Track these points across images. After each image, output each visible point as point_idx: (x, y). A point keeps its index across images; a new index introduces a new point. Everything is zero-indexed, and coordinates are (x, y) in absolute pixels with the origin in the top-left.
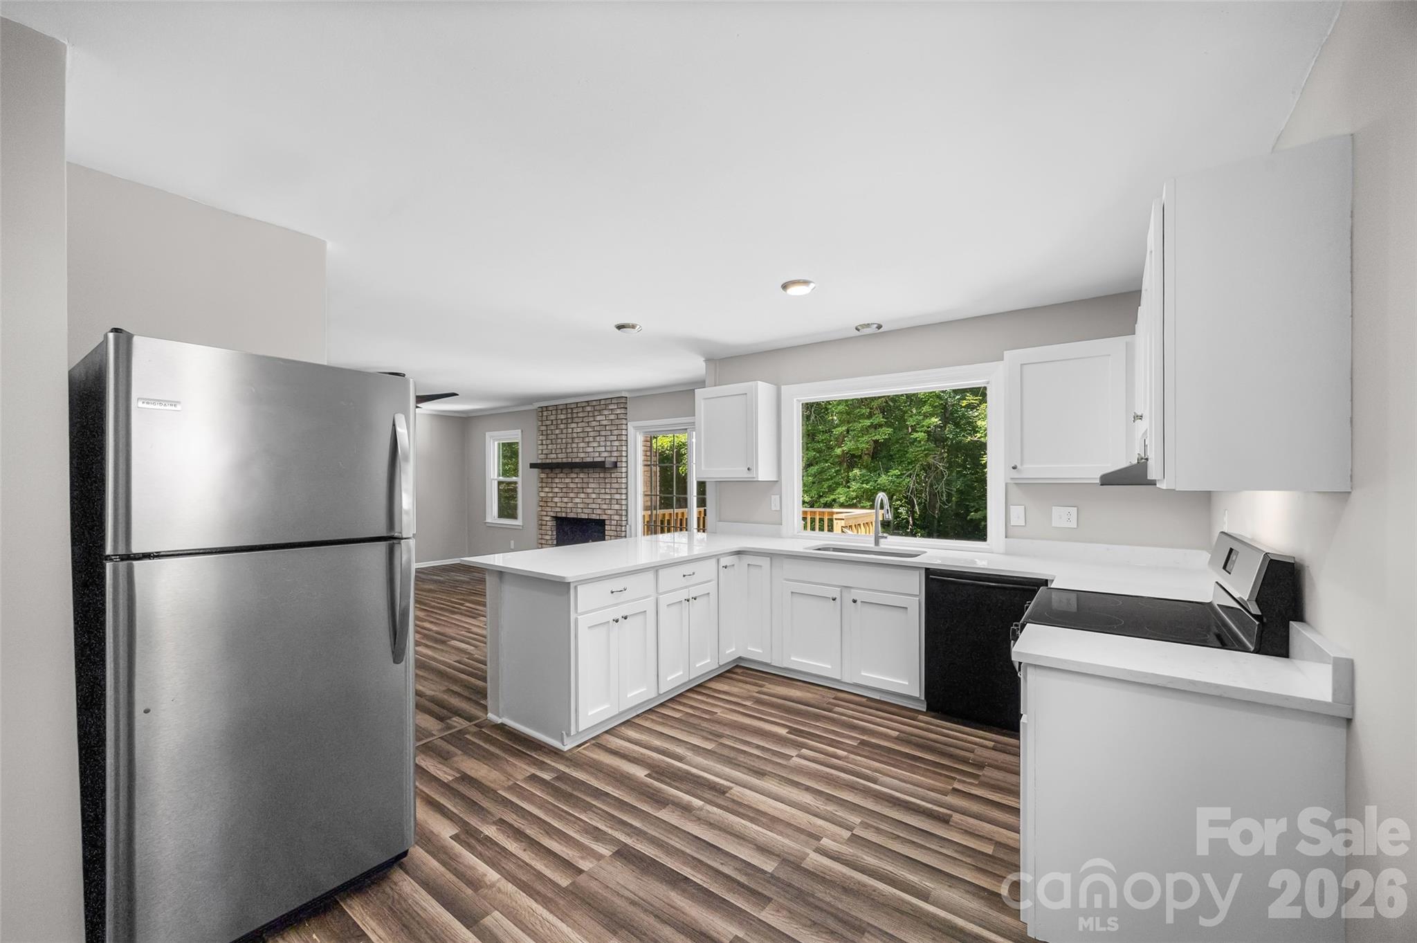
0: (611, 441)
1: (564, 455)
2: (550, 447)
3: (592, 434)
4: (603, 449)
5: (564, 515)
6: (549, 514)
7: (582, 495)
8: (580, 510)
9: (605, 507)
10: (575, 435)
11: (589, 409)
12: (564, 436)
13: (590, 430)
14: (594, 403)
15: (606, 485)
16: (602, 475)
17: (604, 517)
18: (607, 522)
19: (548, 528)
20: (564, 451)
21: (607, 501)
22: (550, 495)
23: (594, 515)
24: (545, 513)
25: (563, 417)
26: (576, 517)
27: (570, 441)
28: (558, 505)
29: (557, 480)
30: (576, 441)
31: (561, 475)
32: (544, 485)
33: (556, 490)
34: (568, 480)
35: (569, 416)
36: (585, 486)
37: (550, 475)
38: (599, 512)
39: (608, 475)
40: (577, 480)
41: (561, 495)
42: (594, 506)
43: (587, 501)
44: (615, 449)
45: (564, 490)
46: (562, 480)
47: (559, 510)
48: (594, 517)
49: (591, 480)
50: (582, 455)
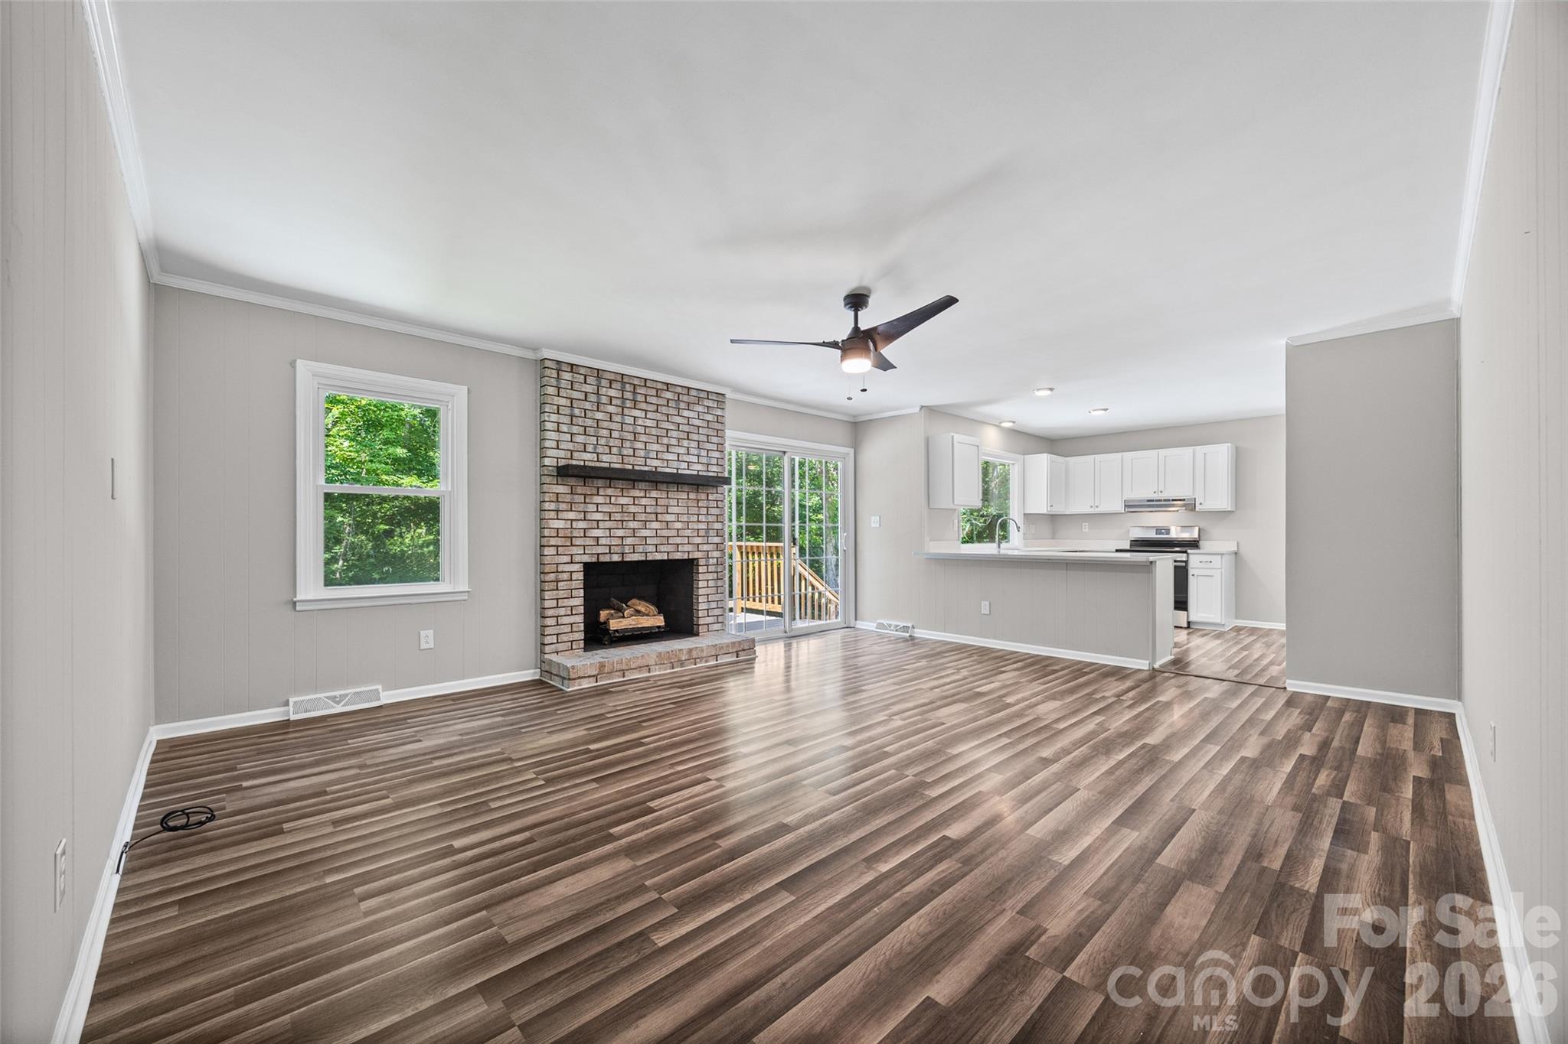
0: (708, 450)
1: (615, 459)
2: (580, 439)
3: (675, 434)
4: (695, 459)
5: (616, 558)
6: (577, 558)
7: (655, 525)
8: (652, 549)
9: (698, 540)
10: (640, 430)
11: (669, 395)
12: (614, 426)
13: (673, 428)
14: (679, 390)
15: (699, 510)
16: (692, 496)
17: (696, 555)
18: (702, 562)
19: (574, 584)
20: (615, 450)
21: (702, 533)
22: (582, 525)
23: (679, 553)
24: (567, 559)
25: (612, 393)
26: (644, 558)
27: (630, 436)
28: (602, 541)
29: (599, 500)
30: (643, 438)
31: (609, 491)
32: (563, 506)
33: (598, 516)
34: (623, 501)
35: (628, 395)
36: (660, 510)
37: (579, 490)
38: (687, 548)
39: (703, 496)
40: (644, 501)
41: (608, 524)
42: (678, 540)
43: (665, 533)
44: (714, 461)
45: (618, 517)
46: (605, 500)
47: (600, 550)
48: (678, 556)
49: (673, 502)
50: (656, 463)
